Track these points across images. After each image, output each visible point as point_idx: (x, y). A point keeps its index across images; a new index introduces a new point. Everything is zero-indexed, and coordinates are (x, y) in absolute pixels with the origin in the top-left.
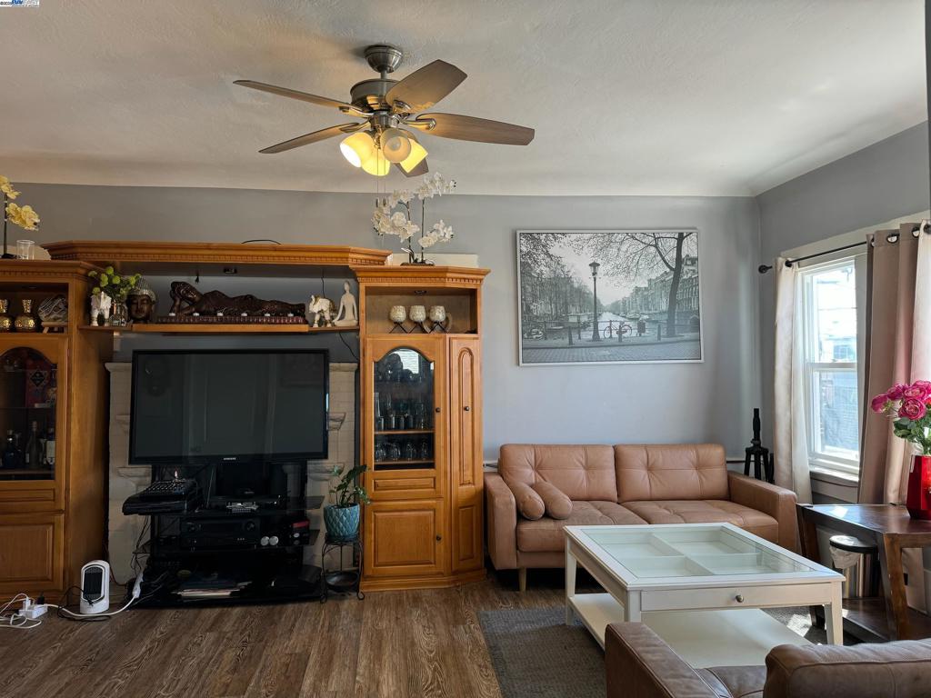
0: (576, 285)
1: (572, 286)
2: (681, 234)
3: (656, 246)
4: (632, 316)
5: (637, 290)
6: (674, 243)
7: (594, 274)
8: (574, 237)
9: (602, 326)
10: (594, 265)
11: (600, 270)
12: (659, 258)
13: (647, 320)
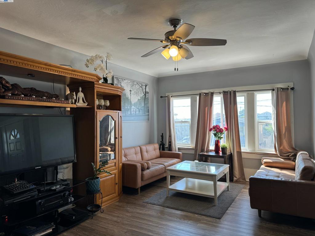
0: (127, 97)
1: (126, 97)
2: (146, 85)
3: (142, 87)
4: (137, 107)
5: (138, 99)
6: (145, 87)
7: (131, 93)
8: (127, 81)
9: (132, 110)
10: (130, 91)
11: (132, 92)
12: (142, 91)
13: (140, 109)
